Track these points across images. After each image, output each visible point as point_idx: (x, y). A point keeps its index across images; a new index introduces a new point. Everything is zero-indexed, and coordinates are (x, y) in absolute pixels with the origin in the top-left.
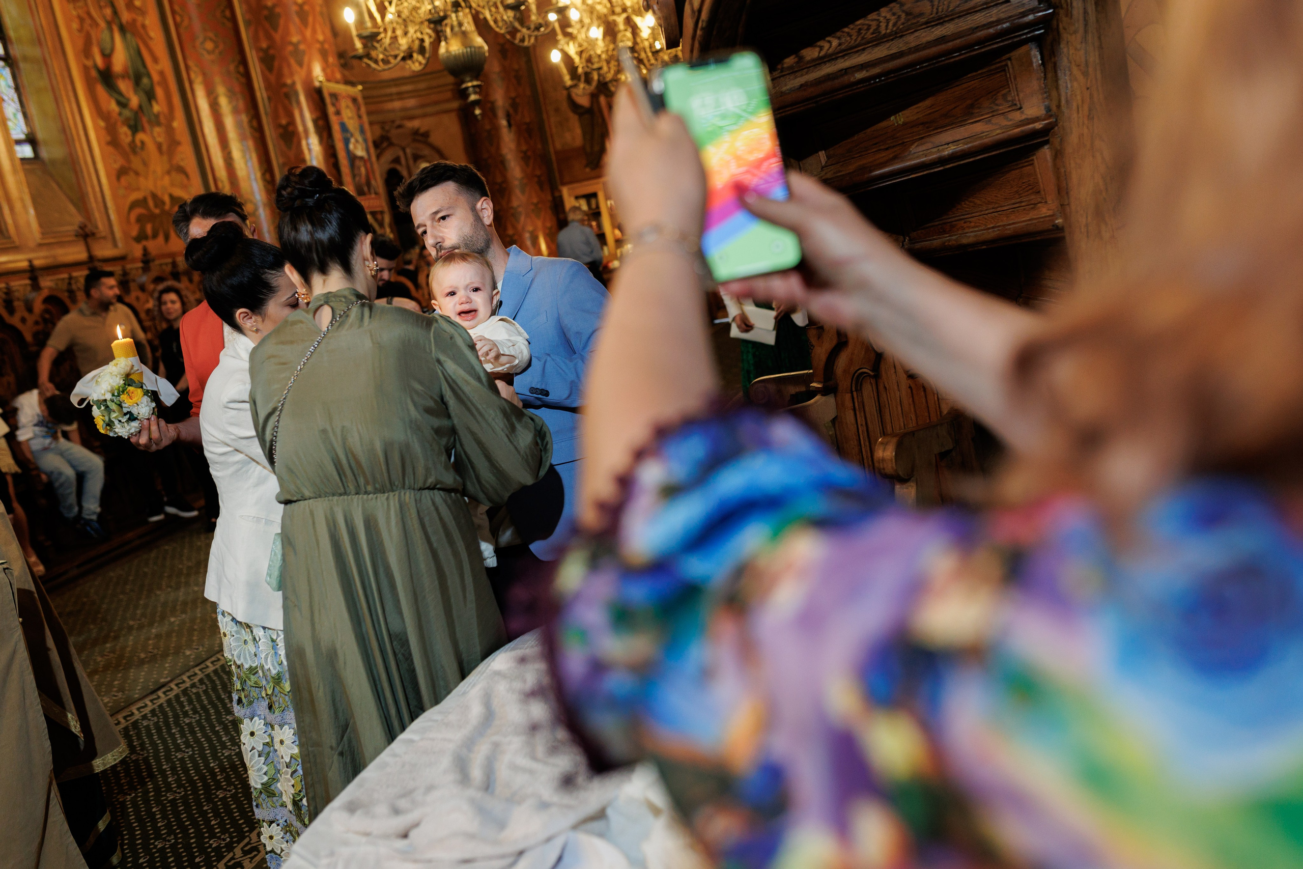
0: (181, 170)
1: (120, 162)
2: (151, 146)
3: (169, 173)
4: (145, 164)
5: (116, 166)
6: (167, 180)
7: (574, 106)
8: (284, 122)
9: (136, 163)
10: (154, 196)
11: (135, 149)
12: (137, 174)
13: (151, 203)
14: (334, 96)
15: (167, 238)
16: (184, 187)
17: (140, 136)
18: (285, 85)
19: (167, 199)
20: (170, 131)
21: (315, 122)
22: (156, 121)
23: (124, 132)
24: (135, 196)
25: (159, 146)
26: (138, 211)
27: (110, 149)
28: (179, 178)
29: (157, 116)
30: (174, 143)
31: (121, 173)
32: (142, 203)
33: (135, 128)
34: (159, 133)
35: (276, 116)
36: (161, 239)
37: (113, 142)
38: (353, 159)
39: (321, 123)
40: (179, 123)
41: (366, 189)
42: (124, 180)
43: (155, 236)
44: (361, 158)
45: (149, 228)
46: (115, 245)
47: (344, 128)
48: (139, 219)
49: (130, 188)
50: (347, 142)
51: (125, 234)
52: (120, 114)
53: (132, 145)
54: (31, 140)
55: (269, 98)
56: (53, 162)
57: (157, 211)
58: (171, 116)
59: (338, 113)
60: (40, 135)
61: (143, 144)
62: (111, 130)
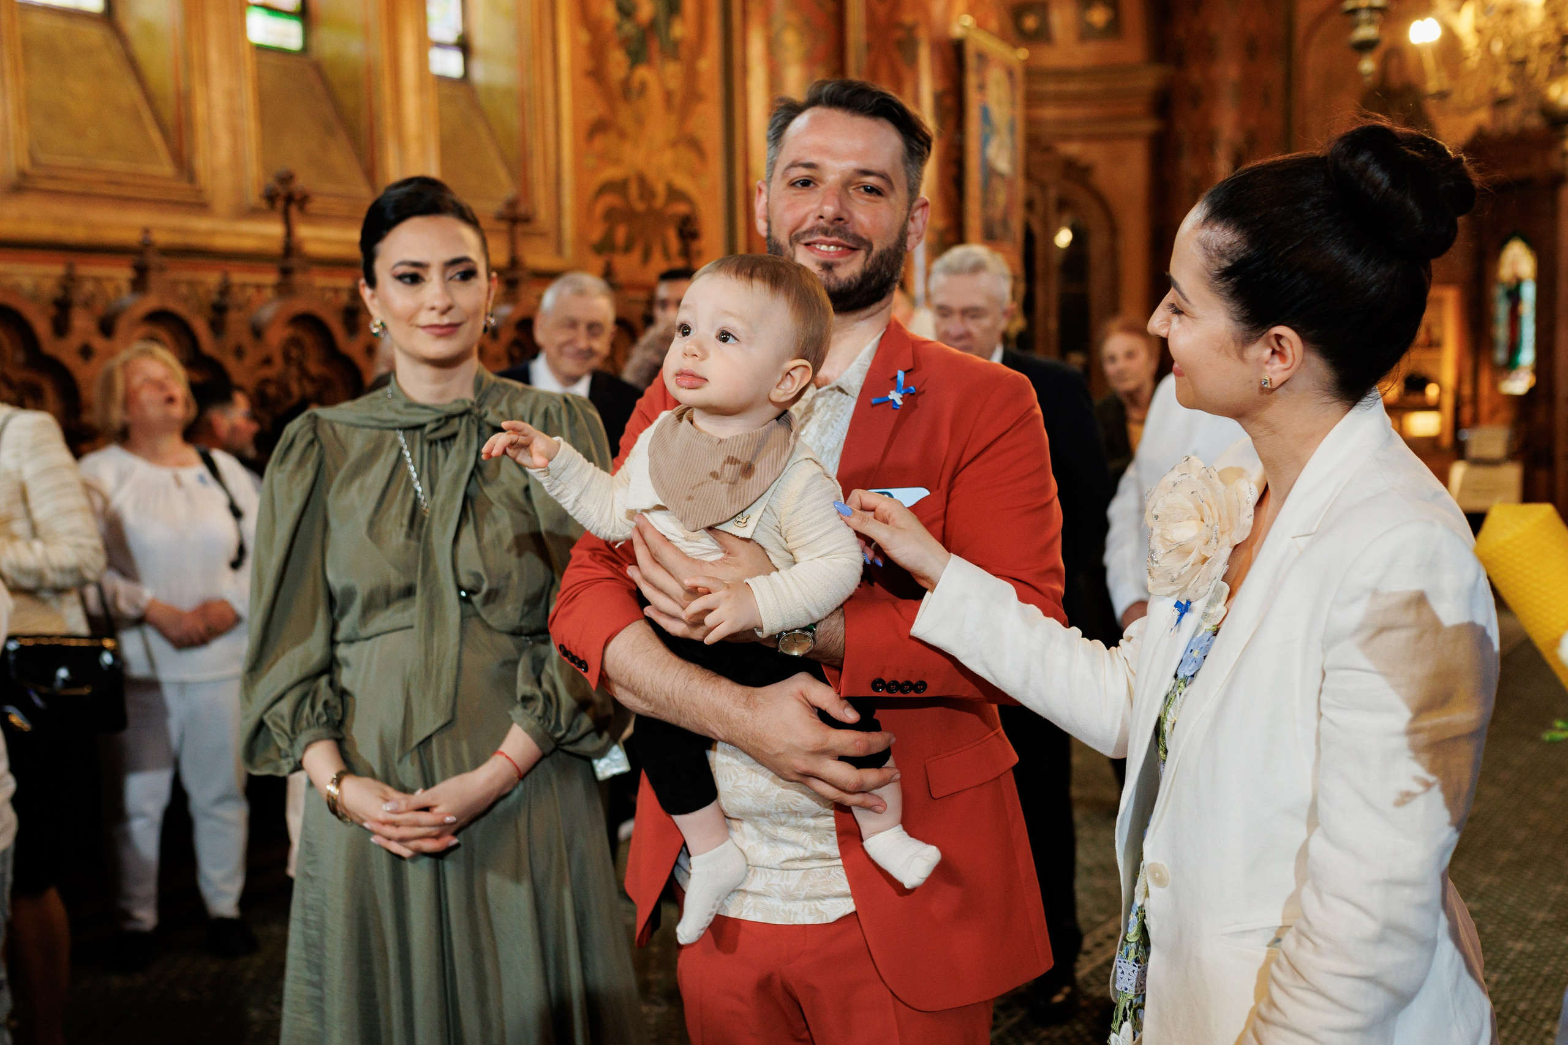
0: (695, 145)
1: (596, 110)
2: (655, 94)
3: (674, 144)
4: (640, 121)
5: (592, 114)
6: (667, 157)
9: (625, 116)
10: (642, 180)
11: (628, 91)
12: (622, 135)
13: (634, 190)
14: (982, 57)
16: (694, 175)
17: (643, 73)
18: (899, 25)
19: (660, 189)
20: (691, 75)
22: (672, 50)
23: (617, 60)
24: (611, 173)
25: (668, 96)
26: (610, 200)
27: (588, 84)
28: (687, 156)
29: (676, 44)
30: (692, 95)
31: (597, 128)
32: (617, 187)
33: (637, 54)
34: (673, 72)
36: (636, 256)
37: (597, 73)
38: (989, 172)
39: (949, 101)
40: (709, 64)
41: (998, 230)
42: (599, 142)
43: (628, 249)
44: (1001, 176)
45: (621, 234)
46: (559, 250)
47: (986, 116)
48: (611, 216)
49: (604, 158)
50: (985, 141)
51: (581, 236)
52: (618, 27)
53: (626, 84)
54: (464, 46)
55: (870, 46)
56: (490, 90)
57: (640, 206)
58: (698, 49)
59: (982, 87)
60: (480, 40)
61: (643, 87)
62: (597, 51)
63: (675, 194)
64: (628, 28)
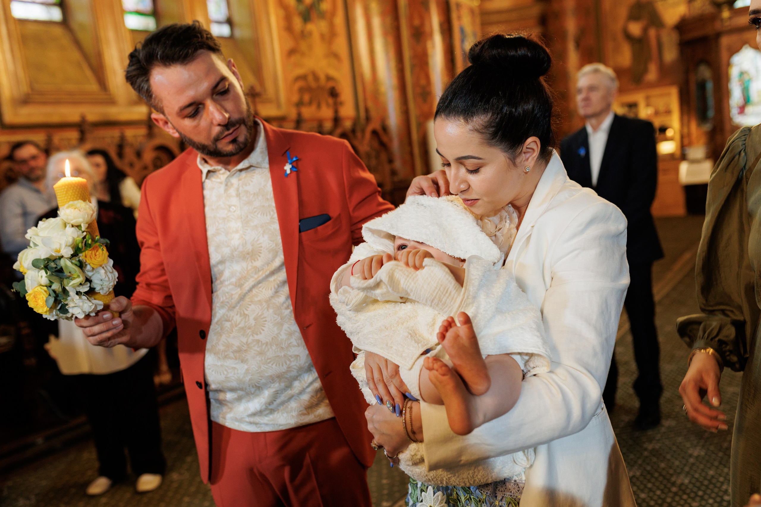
0: (336, 56)
1: (291, 44)
2: (316, 36)
3: (327, 56)
4: (310, 47)
5: (289, 47)
6: (324, 62)
7: (628, 37)
8: (417, 22)
9: (303, 46)
10: (314, 73)
11: (304, 35)
12: (303, 54)
13: (310, 78)
15: (319, 106)
17: (310, 27)
19: (322, 77)
20: (332, 25)
21: (441, 26)
22: (322, 15)
23: (297, 22)
24: (299, 71)
25: (322, 36)
26: (300, 84)
27: (285, 34)
28: (333, 61)
29: (324, 12)
30: (333, 35)
31: (292, 52)
32: (303, 77)
34: (323, 25)
35: (411, 18)
36: (314, 106)
37: (289, 28)
39: (445, 26)
40: (339, 20)
42: (293, 59)
43: (310, 103)
45: (306, 98)
46: (279, 107)
47: (462, 31)
48: (301, 90)
49: (296, 65)
50: (462, 42)
51: (288, 100)
52: (297, 7)
53: (302, 32)
54: (229, 22)
55: (410, 5)
56: (243, 40)
57: (313, 84)
58: (333, 13)
59: (459, 18)
60: (236, 18)
61: (310, 34)
62: (288, 19)
63: (329, 78)
64: (302, 8)
